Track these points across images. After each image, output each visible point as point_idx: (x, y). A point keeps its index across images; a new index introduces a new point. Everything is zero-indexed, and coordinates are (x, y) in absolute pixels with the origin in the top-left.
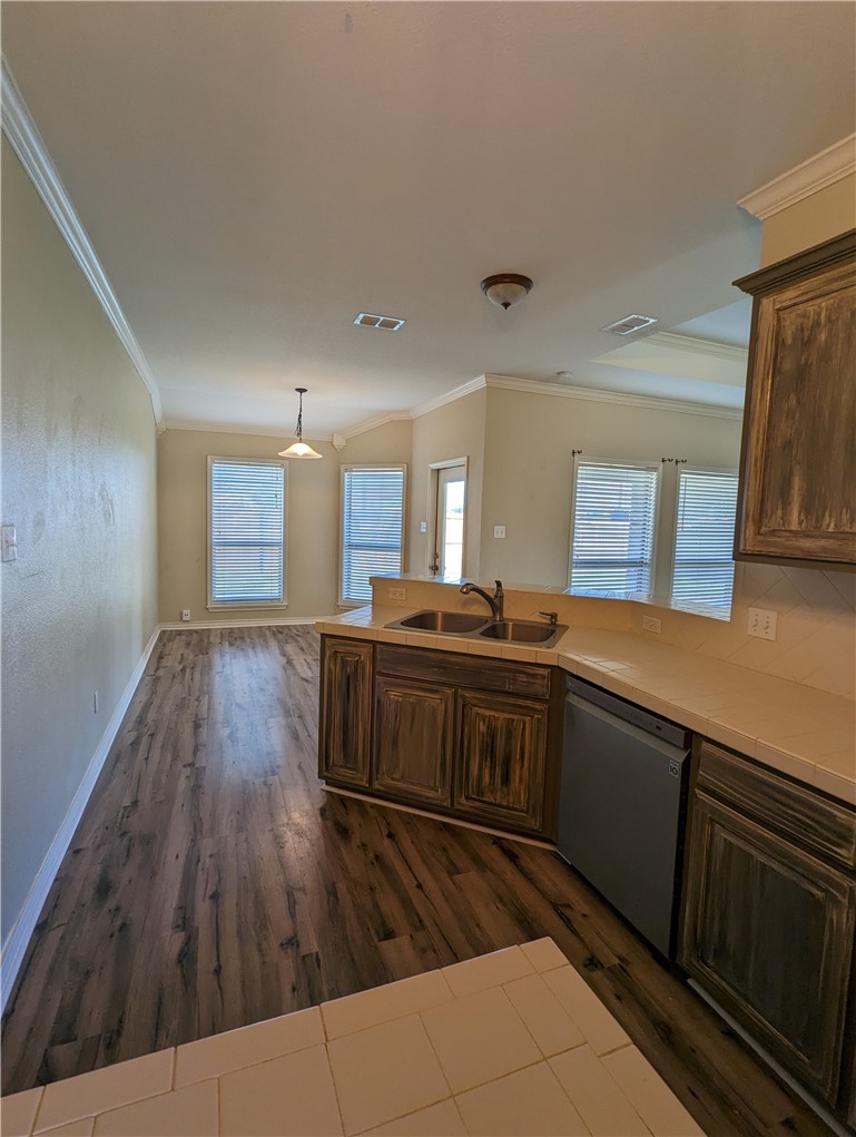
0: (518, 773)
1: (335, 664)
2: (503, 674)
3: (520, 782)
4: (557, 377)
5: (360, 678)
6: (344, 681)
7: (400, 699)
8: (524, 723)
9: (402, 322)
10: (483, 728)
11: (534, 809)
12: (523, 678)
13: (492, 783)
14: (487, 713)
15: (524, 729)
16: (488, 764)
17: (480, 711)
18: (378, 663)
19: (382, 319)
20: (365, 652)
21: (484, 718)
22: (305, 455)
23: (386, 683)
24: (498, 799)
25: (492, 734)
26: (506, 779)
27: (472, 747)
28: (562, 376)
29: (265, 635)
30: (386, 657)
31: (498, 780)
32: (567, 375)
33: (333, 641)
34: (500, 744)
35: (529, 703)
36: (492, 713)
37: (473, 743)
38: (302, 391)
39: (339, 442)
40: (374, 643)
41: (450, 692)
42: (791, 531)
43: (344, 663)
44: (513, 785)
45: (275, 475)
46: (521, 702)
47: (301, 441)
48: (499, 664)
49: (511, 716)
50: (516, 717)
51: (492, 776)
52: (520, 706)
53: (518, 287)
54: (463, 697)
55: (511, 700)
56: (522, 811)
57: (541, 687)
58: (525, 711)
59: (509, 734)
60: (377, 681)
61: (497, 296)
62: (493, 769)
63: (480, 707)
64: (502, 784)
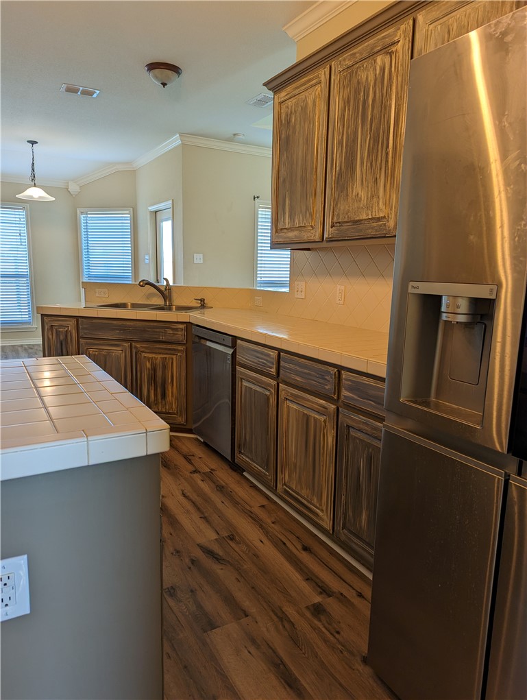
0: (170, 390)
1: (52, 334)
2: (158, 330)
3: (172, 396)
4: (233, 138)
5: (69, 341)
6: (59, 345)
7: (97, 353)
8: (172, 359)
9: (98, 92)
10: (148, 365)
11: (181, 412)
12: (170, 331)
13: (156, 399)
14: (151, 356)
15: (172, 362)
16: (153, 388)
17: (147, 355)
18: (80, 331)
19: (81, 88)
20: (71, 324)
21: (149, 359)
22: (40, 197)
23: (87, 343)
24: (160, 409)
25: (154, 369)
26: (164, 395)
27: (143, 379)
28: (237, 136)
29: (18, 350)
30: (85, 326)
31: (159, 397)
32: (241, 137)
33: (50, 319)
34: (159, 373)
35: (174, 347)
36: (154, 355)
37: (143, 375)
38: (33, 143)
39: (74, 188)
40: (77, 318)
41: (127, 345)
42: (286, 229)
43: (58, 333)
44: (168, 398)
45: (19, 215)
46: (170, 346)
47: (35, 186)
48: (156, 324)
49: (165, 356)
50: (167, 356)
51: (156, 395)
52: (170, 349)
53: (169, 72)
54: (136, 347)
55: (164, 346)
56: (175, 414)
57: (181, 336)
58: (172, 352)
59: (164, 367)
60: (81, 342)
61: (156, 77)
62: (156, 390)
63: (145, 352)
64: (162, 399)
